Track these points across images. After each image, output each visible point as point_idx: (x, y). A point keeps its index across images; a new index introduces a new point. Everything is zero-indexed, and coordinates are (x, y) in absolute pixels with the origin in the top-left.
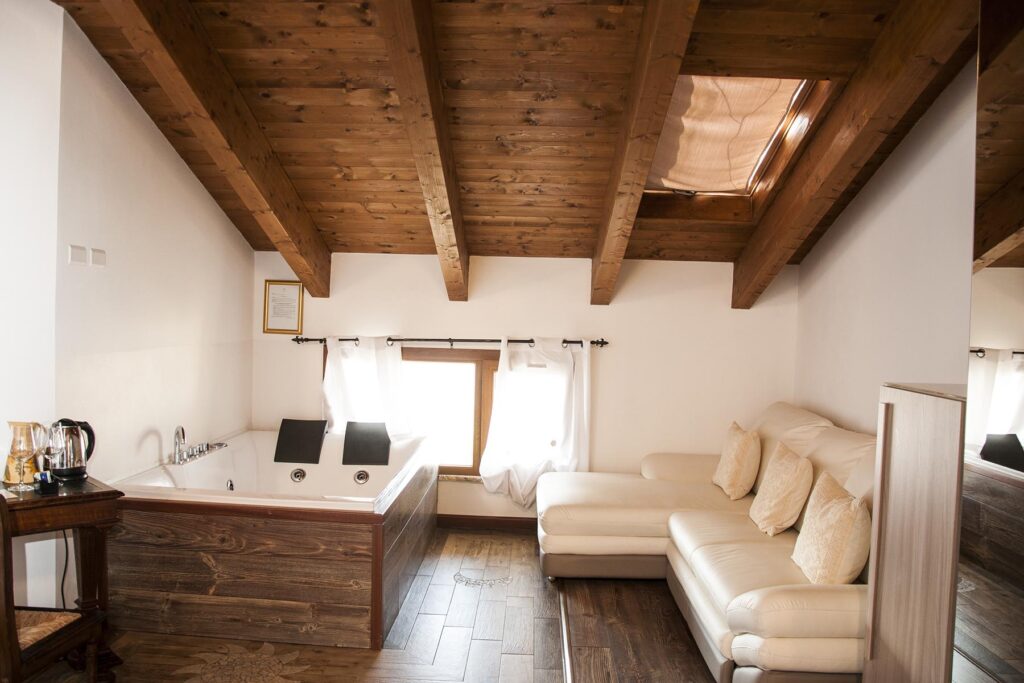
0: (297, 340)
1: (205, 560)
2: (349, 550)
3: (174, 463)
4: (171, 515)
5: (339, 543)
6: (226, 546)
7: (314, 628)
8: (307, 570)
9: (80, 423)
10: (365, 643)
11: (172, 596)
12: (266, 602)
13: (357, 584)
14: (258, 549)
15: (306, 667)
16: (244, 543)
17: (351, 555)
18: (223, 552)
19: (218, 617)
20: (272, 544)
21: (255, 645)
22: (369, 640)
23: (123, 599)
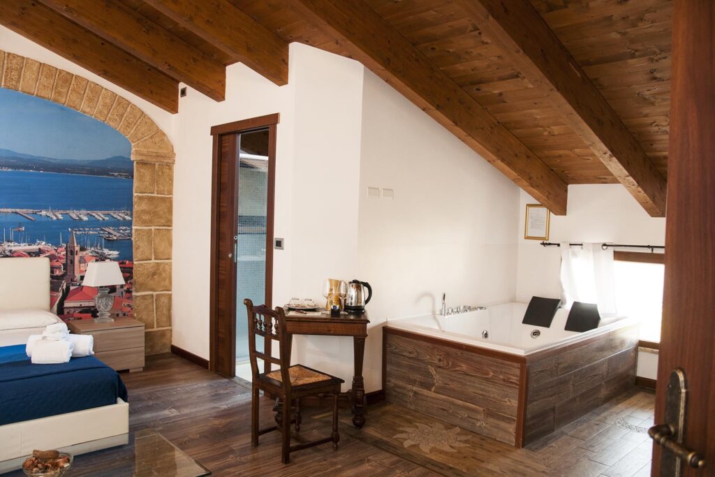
0: (543, 244)
1: (430, 371)
2: (506, 379)
3: (441, 314)
4: (415, 341)
5: (501, 373)
6: (441, 364)
7: (484, 425)
8: (482, 387)
9: (363, 283)
10: (512, 442)
11: (414, 388)
12: (460, 402)
13: (510, 402)
14: (457, 369)
15: (468, 445)
16: (450, 364)
17: (507, 381)
18: (440, 367)
19: (436, 406)
20: (464, 367)
21: (450, 426)
22: (514, 440)
23: (393, 385)
